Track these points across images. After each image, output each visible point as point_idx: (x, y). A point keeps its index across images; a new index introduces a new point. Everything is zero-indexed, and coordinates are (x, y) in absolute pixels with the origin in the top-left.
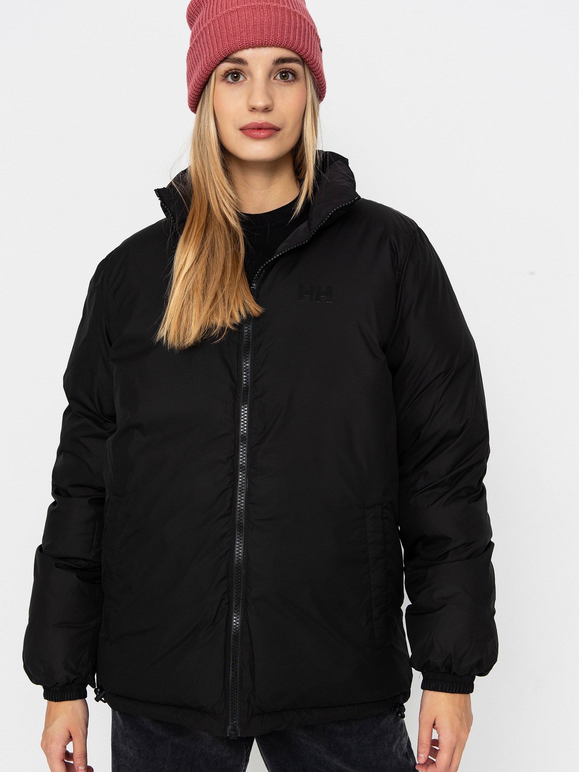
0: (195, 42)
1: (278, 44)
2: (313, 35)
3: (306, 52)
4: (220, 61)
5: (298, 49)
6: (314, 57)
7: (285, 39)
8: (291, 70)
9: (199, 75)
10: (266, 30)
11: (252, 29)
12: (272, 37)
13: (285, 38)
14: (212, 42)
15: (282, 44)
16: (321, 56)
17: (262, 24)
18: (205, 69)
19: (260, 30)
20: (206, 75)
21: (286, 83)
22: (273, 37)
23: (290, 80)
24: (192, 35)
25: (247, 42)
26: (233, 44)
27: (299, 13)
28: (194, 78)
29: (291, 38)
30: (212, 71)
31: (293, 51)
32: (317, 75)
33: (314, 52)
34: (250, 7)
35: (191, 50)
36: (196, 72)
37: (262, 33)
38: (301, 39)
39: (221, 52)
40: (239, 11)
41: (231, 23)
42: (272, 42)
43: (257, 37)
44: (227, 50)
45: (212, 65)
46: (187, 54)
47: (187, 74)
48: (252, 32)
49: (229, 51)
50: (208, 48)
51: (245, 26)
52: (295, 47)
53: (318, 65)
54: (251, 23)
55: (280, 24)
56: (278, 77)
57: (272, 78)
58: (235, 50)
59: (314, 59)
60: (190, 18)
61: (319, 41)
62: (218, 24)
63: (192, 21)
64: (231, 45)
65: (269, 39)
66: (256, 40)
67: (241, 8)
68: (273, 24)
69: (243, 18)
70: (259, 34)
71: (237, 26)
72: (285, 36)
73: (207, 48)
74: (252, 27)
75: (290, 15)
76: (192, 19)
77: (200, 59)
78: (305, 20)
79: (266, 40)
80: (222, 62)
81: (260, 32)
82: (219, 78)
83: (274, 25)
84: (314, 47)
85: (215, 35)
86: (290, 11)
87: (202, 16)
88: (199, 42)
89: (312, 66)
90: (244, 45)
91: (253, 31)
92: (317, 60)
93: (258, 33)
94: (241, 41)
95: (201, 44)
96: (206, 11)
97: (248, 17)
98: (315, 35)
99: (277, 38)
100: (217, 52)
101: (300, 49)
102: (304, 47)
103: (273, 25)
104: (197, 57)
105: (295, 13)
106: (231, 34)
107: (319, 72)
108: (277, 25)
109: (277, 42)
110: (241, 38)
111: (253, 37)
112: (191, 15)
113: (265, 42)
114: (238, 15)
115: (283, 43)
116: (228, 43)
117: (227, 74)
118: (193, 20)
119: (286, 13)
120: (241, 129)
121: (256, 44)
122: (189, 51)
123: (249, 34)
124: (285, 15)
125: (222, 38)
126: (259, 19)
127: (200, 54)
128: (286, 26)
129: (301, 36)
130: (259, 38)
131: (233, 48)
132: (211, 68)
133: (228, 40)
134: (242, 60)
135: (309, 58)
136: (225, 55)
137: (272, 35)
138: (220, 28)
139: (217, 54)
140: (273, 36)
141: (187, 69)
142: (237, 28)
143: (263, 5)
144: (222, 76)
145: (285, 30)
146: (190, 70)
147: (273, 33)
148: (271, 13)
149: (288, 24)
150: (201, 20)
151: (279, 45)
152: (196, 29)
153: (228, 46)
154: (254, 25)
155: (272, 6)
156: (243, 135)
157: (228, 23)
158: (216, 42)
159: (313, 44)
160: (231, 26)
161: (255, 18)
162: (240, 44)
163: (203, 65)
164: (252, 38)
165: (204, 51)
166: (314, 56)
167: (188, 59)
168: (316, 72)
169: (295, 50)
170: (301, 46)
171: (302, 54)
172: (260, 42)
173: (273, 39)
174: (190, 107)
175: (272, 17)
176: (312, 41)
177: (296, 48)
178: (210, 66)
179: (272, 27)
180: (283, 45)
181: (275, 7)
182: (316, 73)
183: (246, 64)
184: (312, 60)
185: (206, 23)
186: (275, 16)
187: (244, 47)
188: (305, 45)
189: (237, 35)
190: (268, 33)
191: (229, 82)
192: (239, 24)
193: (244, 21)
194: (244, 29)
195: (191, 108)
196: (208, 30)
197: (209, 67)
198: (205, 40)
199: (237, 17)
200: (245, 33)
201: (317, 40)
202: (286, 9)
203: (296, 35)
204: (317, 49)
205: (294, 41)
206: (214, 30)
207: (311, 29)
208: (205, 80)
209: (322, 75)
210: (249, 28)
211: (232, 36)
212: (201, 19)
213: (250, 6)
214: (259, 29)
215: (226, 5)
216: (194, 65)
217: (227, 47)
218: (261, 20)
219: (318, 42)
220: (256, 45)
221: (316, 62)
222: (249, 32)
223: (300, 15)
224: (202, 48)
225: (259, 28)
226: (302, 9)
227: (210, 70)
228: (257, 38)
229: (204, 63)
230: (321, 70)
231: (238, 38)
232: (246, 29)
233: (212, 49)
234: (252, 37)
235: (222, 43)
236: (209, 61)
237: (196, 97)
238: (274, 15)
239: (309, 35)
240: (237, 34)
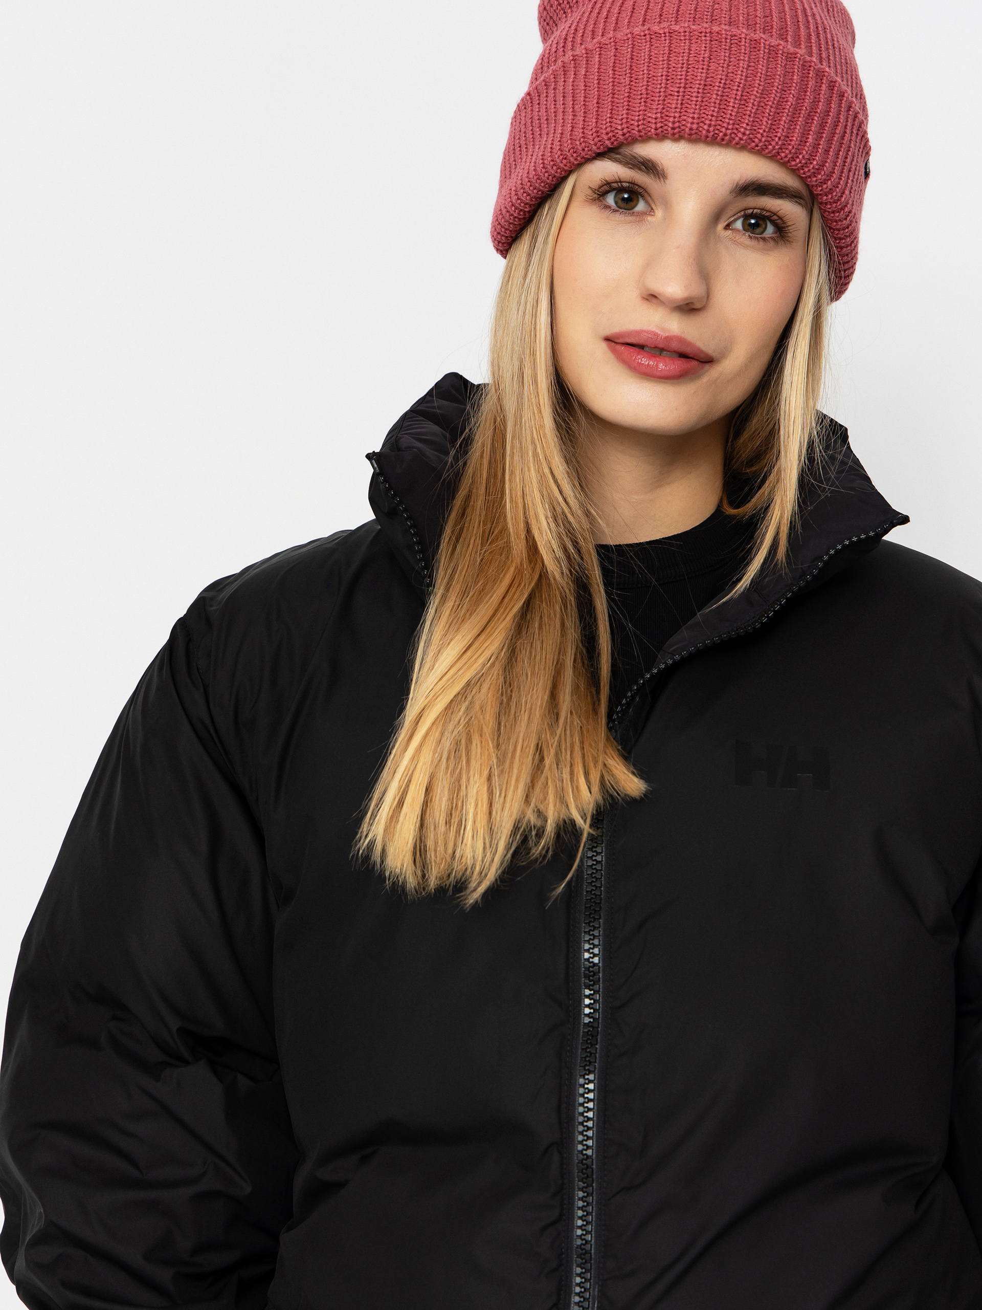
0: (543, 83)
1: (757, 146)
2: (854, 138)
3: (825, 180)
4: (595, 153)
5: (806, 170)
6: (844, 196)
7: (780, 138)
8: (775, 214)
9: (534, 173)
10: (735, 103)
11: (698, 92)
12: (744, 125)
13: (779, 135)
14: (587, 99)
15: (767, 148)
16: (861, 192)
17: (727, 86)
18: (552, 161)
19: (718, 102)
20: (550, 177)
21: (753, 243)
22: (748, 128)
23: (766, 236)
24: (540, 62)
25: (677, 125)
26: (638, 121)
27: (833, 75)
28: (520, 175)
29: (794, 139)
30: (570, 172)
31: (794, 171)
32: (841, 239)
33: (847, 182)
34: (708, 35)
35: (530, 101)
36: (528, 161)
37: (722, 110)
38: (819, 144)
39: (604, 132)
40: (677, 37)
41: (646, 64)
42: (741, 139)
43: (706, 117)
44: (620, 132)
45: (571, 158)
46: (516, 106)
47: (505, 154)
48: (697, 101)
49: (624, 135)
50: (573, 111)
51: (682, 81)
52: (800, 163)
53: (848, 215)
54: (699, 78)
55: (774, 96)
56: (739, 225)
57: (721, 226)
58: (640, 136)
59: (843, 199)
60: (548, 13)
61: (868, 154)
62: (613, 58)
63: (551, 22)
64: (633, 122)
65: (737, 129)
66: (701, 124)
67: (682, 30)
68: (757, 92)
69: (681, 58)
70: (713, 111)
71: (662, 76)
72: (780, 130)
73: (571, 110)
74: (699, 88)
75: (804, 78)
76: (551, 17)
77: (545, 130)
78: (843, 96)
79: (729, 132)
80: (599, 156)
81: (717, 106)
82: (583, 192)
83: (758, 95)
84: (851, 168)
85: (598, 83)
86: (810, 66)
87: (577, 20)
88: (552, 87)
89: (832, 215)
90: (667, 130)
91: (700, 99)
92: (850, 202)
93: (712, 108)
94: (662, 117)
95: (557, 95)
96: (591, 11)
97: (696, 59)
98: (859, 138)
99: (759, 133)
100: (594, 130)
101: (812, 171)
102: (823, 166)
103: (756, 96)
104: (540, 124)
105: (820, 74)
106: (639, 93)
107: (848, 234)
108: (766, 96)
109: (756, 140)
110: (663, 108)
111: (696, 116)
112: (551, 6)
113: (725, 135)
114: (670, 47)
115: (770, 147)
116: (627, 114)
117: (606, 188)
118: (554, 22)
119: (796, 70)
120: (608, 339)
121: (700, 133)
122: (522, 100)
123: (688, 106)
124: (793, 76)
125: (616, 96)
126: (723, 71)
127: (550, 118)
128: (789, 103)
129: (822, 137)
130: (711, 120)
131: (637, 129)
132: (568, 165)
133: (628, 105)
134: (653, 165)
135: (830, 196)
136: (613, 143)
137: (747, 121)
138: (617, 69)
139: (592, 135)
140: (747, 124)
141: (509, 143)
142: (660, 82)
143: (743, 36)
144: (594, 191)
145: (785, 114)
146: (514, 149)
147: (750, 116)
148: (758, 61)
149: (797, 100)
150: (572, 32)
151: (758, 150)
152: (554, 50)
153: (624, 120)
154: (705, 85)
155: (764, 44)
156: (610, 355)
157: (638, 62)
158: (598, 103)
159: (848, 160)
160: (645, 71)
161: (713, 66)
162: (659, 125)
163: (549, 150)
164: (693, 118)
165: (561, 114)
166: (843, 193)
167: (515, 117)
168: (839, 230)
169: (798, 169)
170: (815, 163)
171: (814, 183)
172: (712, 133)
173: (748, 132)
174: (494, 239)
175: (759, 74)
176: (847, 154)
177: (803, 166)
178: (565, 159)
179: (752, 101)
180: (769, 152)
181: (772, 48)
182: (837, 234)
183: (662, 179)
184: (837, 203)
185: (583, 46)
186: (767, 72)
187: (668, 133)
188: (826, 162)
189: (657, 99)
190: (737, 112)
191: (607, 207)
192: (668, 72)
193: (682, 68)
194: (676, 89)
195: (496, 242)
196: (584, 66)
197: (564, 161)
198: (571, 88)
199: (667, 51)
200: (678, 100)
201: (861, 150)
202: (800, 59)
203: (811, 133)
204: (857, 173)
205: (800, 147)
206: (599, 68)
207: (854, 120)
208: (546, 188)
209: (853, 242)
210: (691, 90)
211: (641, 99)
212: (573, 28)
213: (708, 31)
214: (717, 99)
215: (646, 11)
216: (526, 140)
217: (622, 124)
218: (727, 76)
219: (863, 156)
220: (699, 137)
221: (846, 209)
222: (689, 99)
223: (832, 82)
224: (558, 106)
225: (717, 94)
226: (843, 61)
227: (564, 169)
228: (706, 119)
229: (554, 146)
230: (854, 230)
231: (657, 109)
232: (682, 90)
233: (582, 118)
234: (694, 113)
235: (612, 109)
236: (567, 146)
237: (514, 220)
238: (764, 69)
239: (843, 137)
240: (656, 97)
